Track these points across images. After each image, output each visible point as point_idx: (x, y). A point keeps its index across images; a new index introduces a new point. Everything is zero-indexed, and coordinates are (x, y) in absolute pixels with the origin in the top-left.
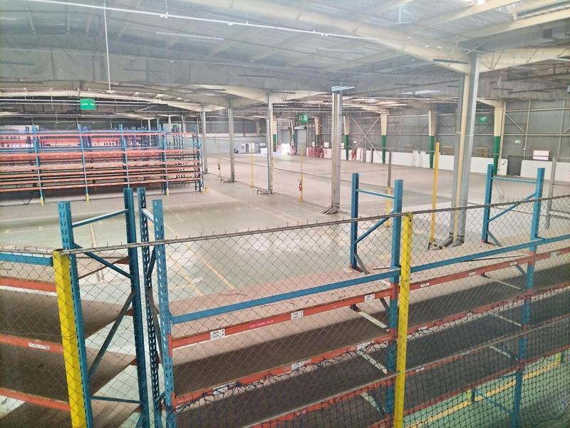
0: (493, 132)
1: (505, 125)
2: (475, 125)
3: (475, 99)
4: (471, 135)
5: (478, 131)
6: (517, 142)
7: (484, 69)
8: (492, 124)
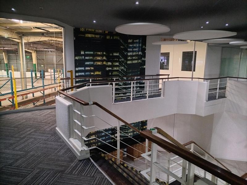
0: (33, 62)
1: (37, 59)
2: (26, 59)
3: (24, 50)
4: (25, 63)
5: (27, 61)
6: (42, 66)
7: (26, 42)
8: (32, 59)
